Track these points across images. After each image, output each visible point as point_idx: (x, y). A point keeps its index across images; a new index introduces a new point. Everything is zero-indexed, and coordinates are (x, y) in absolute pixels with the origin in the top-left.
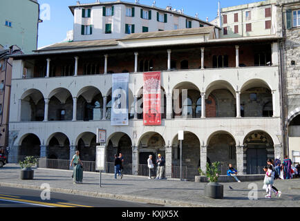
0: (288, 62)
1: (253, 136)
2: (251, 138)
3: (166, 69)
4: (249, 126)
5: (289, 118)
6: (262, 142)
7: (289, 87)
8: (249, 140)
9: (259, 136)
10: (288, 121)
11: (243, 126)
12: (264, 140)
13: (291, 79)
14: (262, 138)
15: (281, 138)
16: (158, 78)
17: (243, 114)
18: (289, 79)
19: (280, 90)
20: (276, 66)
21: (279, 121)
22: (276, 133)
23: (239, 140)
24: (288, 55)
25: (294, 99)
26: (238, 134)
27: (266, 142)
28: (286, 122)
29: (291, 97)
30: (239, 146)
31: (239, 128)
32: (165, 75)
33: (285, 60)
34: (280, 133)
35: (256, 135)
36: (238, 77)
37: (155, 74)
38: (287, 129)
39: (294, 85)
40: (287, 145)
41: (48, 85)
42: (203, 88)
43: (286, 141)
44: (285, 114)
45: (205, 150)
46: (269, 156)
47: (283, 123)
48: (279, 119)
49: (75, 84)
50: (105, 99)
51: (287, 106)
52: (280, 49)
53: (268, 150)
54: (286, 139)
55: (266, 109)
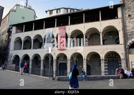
0: (126, 16)
1: (111, 55)
2: (110, 56)
3: (68, 24)
4: (107, 49)
5: (128, 44)
6: (115, 57)
7: (128, 28)
8: (109, 57)
9: (114, 55)
10: (128, 46)
11: (104, 49)
12: (117, 57)
13: (129, 24)
14: (115, 56)
15: (124, 55)
16: (65, 29)
17: (104, 44)
18: (128, 24)
19: (122, 30)
20: (120, 18)
21: (123, 46)
22: (122, 52)
23: (102, 56)
24: (126, 12)
25: (131, 35)
26: (101, 53)
27: (118, 58)
28: (127, 47)
29: (129, 33)
30: (102, 60)
31: (102, 50)
32: (67, 27)
33: (125, 15)
34: (124, 52)
35: (112, 54)
36: (101, 25)
37: (63, 27)
38: (128, 50)
39: (130, 27)
40: (128, 59)
41: (23, 35)
42: (84, 32)
43: (128, 56)
44: (126, 42)
45: (85, 61)
46: (119, 65)
47: (125, 47)
48: (123, 45)
49: (32, 34)
50: (43, 40)
51: (127, 38)
52: (122, 10)
53: (119, 62)
54: (128, 55)
55: (117, 41)
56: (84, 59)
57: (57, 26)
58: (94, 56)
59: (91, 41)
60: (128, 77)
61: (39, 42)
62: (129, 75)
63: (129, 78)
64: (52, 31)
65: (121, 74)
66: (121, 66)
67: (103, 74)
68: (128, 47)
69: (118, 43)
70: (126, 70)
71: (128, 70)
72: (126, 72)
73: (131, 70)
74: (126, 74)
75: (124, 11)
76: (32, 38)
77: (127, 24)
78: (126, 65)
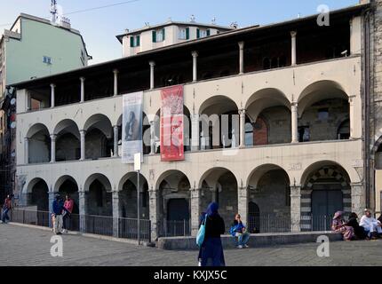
1: (322, 172)
2: (318, 174)
3: (189, 79)
4: (310, 155)
5: (377, 138)
6: (335, 180)
7: (379, 89)
8: (315, 178)
9: (331, 172)
10: (376, 143)
11: (302, 155)
12: (338, 177)
14: (335, 174)
15: (362, 170)
16: (181, 94)
17: (301, 139)
18: (379, 75)
19: (362, 94)
20: (357, 56)
21: (359, 145)
22: (354, 163)
23: (295, 177)
24: (378, 34)
26: (293, 169)
27: (342, 180)
28: (372, 146)
30: (295, 187)
31: (295, 158)
32: (188, 88)
33: (372, 43)
34: (361, 163)
35: (326, 171)
37: (175, 88)
38: (373, 157)
40: (372, 183)
41: (52, 117)
42: (241, 102)
43: (371, 176)
44: (370, 132)
45: (244, 192)
46: (345, 200)
47: (366, 148)
48: (361, 141)
49: (81, 113)
50: (115, 130)
51: (375, 120)
52: (365, 26)
53: (345, 192)
54: (371, 173)
55: (344, 131)
56: (239, 185)
57: (156, 86)
58: (272, 178)
59: (264, 130)
60: (369, 235)
61: (102, 138)
62: (372, 231)
63: (370, 238)
64: (140, 102)
65: (348, 228)
66: (349, 205)
67: (296, 229)
68: (376, 148)
69: (346, 136)
70: (364, 217)
71: (369, 216)
72: (363, 221)
73: (378, 216)
74: (362, 228)
75: (372, 30)
76: (81, 126)
77: (377, 75)
78: (364, 200)
